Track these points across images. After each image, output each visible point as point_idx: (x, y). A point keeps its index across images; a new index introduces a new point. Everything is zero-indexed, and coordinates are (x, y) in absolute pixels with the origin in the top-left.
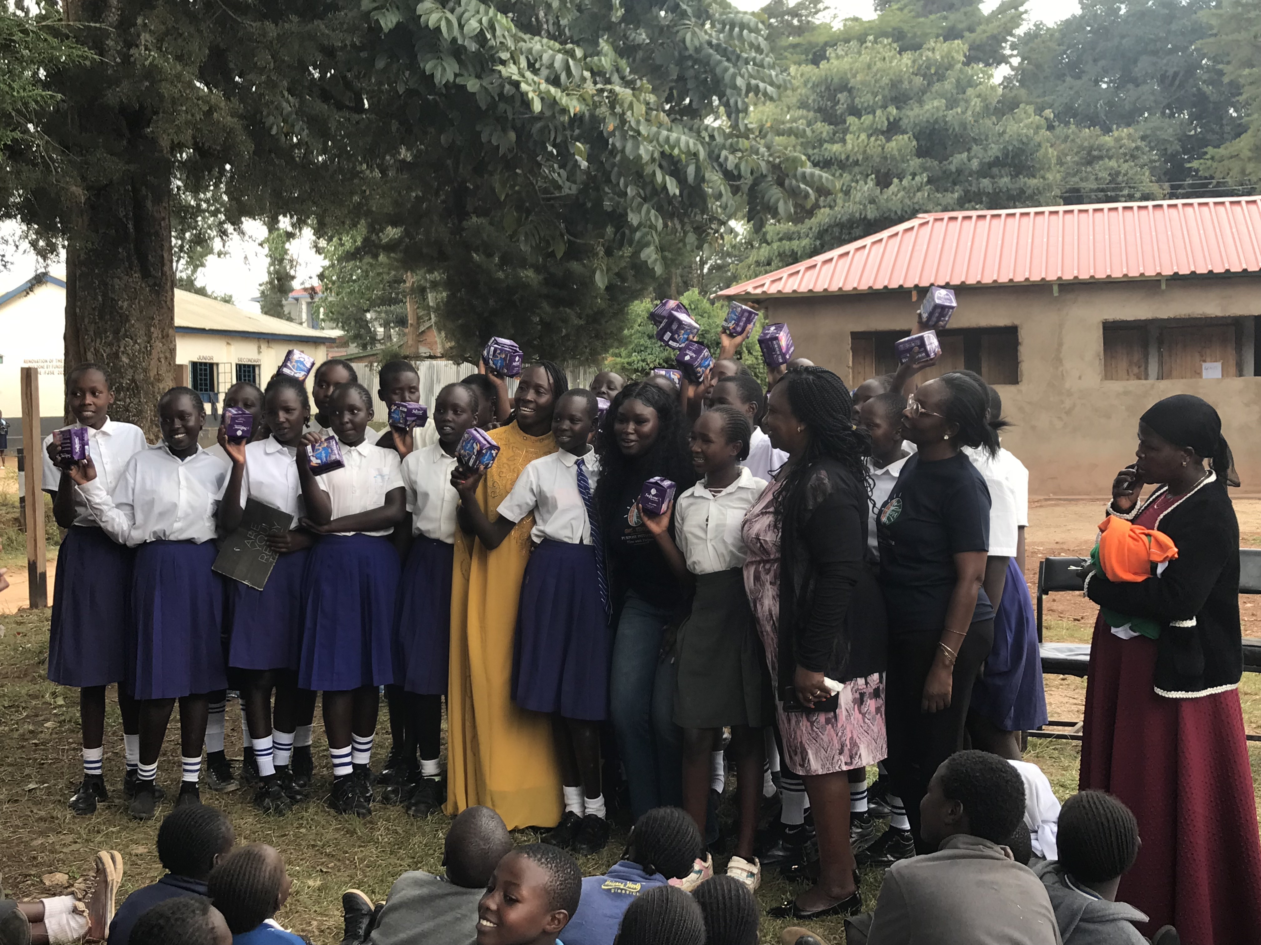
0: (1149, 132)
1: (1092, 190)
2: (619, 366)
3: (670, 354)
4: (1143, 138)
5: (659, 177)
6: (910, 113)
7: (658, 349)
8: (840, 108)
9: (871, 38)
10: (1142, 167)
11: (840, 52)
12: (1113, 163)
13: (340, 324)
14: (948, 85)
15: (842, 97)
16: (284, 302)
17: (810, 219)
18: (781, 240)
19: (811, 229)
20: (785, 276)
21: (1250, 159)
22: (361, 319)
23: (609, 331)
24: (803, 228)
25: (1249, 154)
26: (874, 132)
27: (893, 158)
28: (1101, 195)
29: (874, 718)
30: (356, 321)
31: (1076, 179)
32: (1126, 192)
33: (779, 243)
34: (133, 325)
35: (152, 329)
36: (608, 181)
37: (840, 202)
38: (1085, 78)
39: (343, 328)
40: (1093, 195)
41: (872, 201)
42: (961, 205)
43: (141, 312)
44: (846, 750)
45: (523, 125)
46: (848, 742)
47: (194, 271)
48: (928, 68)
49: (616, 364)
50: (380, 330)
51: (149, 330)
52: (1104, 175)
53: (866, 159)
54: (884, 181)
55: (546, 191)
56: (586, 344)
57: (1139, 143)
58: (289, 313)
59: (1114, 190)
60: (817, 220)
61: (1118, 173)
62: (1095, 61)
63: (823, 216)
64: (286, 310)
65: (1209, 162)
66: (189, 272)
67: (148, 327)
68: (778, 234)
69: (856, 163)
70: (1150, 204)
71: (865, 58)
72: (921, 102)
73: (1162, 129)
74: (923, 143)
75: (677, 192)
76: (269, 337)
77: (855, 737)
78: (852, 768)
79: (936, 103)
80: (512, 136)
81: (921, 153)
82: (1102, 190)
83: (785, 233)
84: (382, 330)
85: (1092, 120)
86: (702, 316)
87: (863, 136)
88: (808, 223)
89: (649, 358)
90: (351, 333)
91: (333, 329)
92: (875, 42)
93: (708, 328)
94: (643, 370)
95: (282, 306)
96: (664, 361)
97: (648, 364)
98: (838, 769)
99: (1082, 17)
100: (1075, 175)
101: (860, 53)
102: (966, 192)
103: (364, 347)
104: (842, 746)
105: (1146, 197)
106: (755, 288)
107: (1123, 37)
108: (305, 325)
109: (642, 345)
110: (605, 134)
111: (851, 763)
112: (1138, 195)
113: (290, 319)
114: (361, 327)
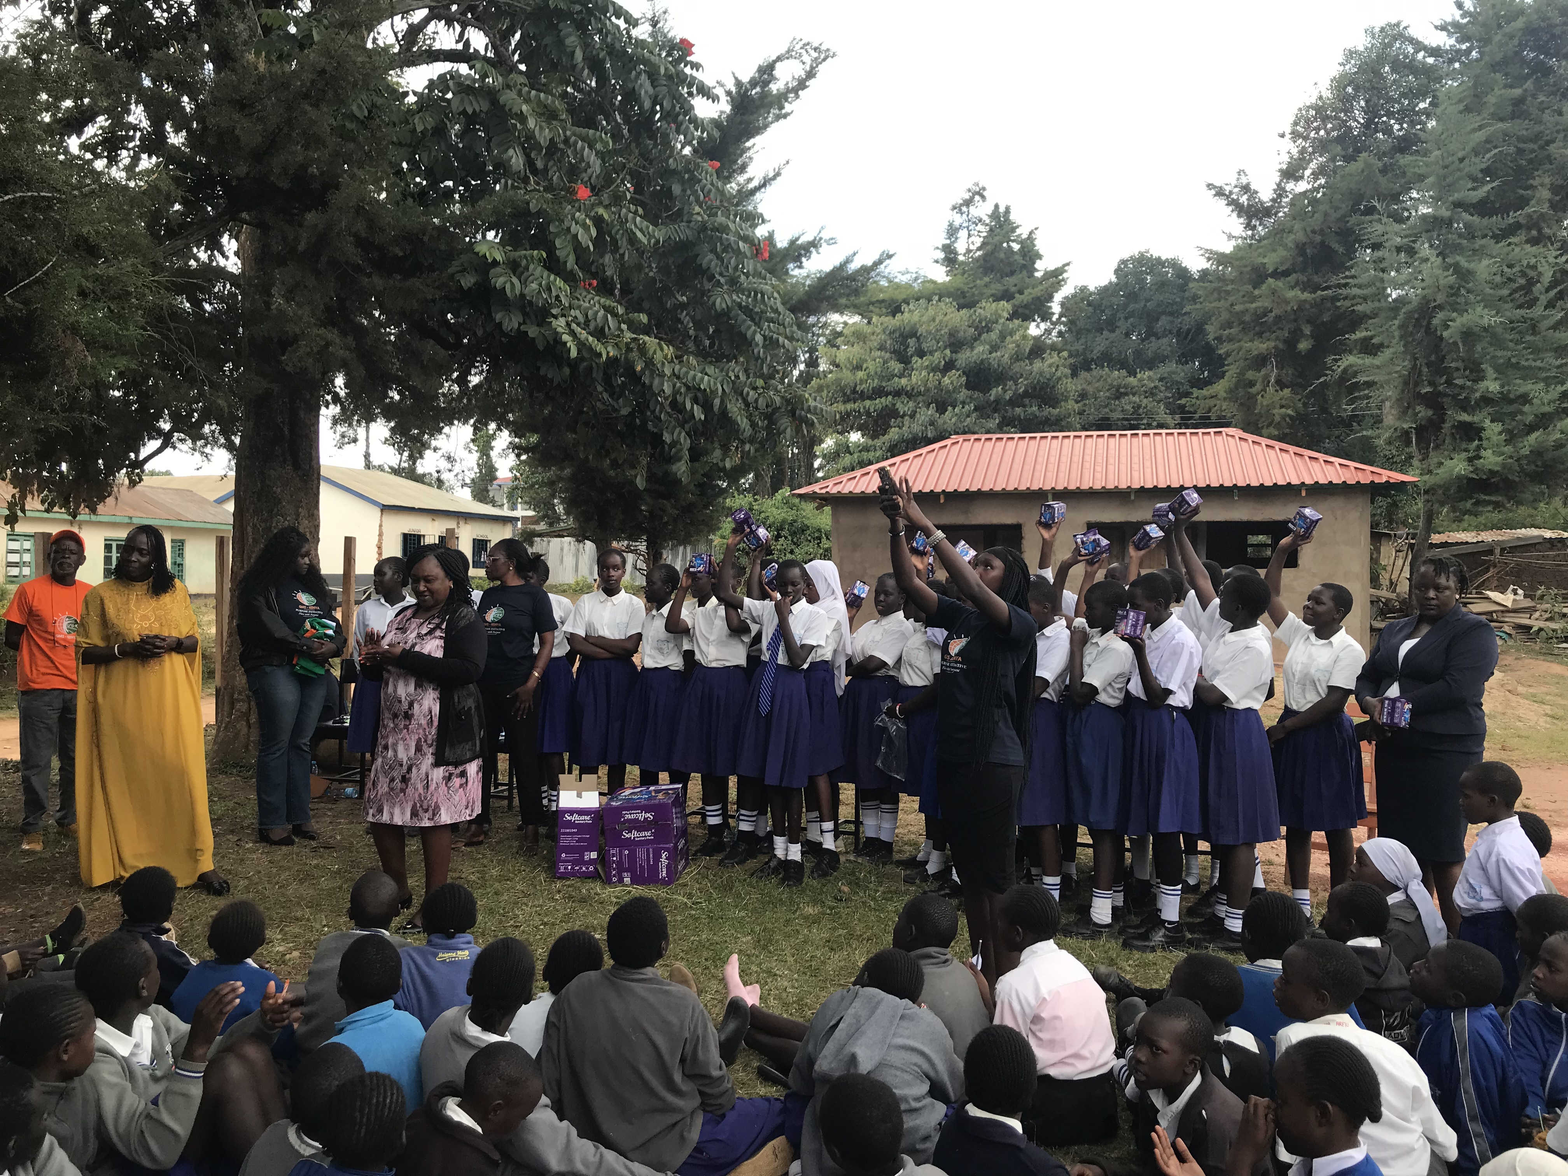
0: (1166, 375)
1: (1118, 419)
4: (1161, 379)
5: (688, 406)
6: (964, 356)
8: (911, 350)
9: (937, 298)
10: (1159, 402)
11: (911, 306)
12: (1136, 399)
13: (532, 507)
14: (994, 336)
15: (912, 342)
16: (490, 488)
17: (883, 435)
18: (860, 451)
19: (884, 443)
21: (1225, 399)
22: (548, 503)
24: (878, 443)
25: (1225, 395)
26: (934, 369)
27: (948, 391)
28: (1125, 423)
30: (545, 504)
31: (1107, 410)
32: (1145, 421)
33: (858, 454)
34: (284, 506)
37: (907, 423)
38: (1118, 332)
39: (534, 510)
40: (1119, 423)
41: (932, 423)
42: (1000, 429)
43: (291, 495)
47: (414, 462)
48: (980, 322)
52: (1128, 407)
53: (928, 390)
54: (941, 409)
55: (606, 412)
57: (1157, 383)
58: (493, 497)
59: (1136, 419)
60: (889, 436)
61: (1139, 407)
62: (1126, 318)
63: (894, 434)
64: (491, 494)
65: (1194, 401)
66: (410, 462)
68: (859, 446)
69: (919, 393)
70: (1164, 431)
71: (931, 312)
72: (972, 348)
73: (1174, 373)
74: (972, 379)
75: (703, 417)
79: (981, 348)
80: (567, 371)
81: (969, 386)
82: (1127, 419)
83: (864, 446)
85: (1123, 364)
86: (791, 509)
87: (924, 373)
88: (883, 438)
90: (541, 514)
91: (526, 510)
92: (940, 300)
93: (795, 518)
95: (488, 491)
99: (1117, 284)
100: (1106, 406)
101: (927, 309)
102: (1004, 418)
103: (551, 525)
105: (1161, 426)
106: (823, 489)
107: (1148, 301)
108: (506, 506)
110: (638, 373)
112: (1155, 424)
113: (493, 503)
114: (548, 509)
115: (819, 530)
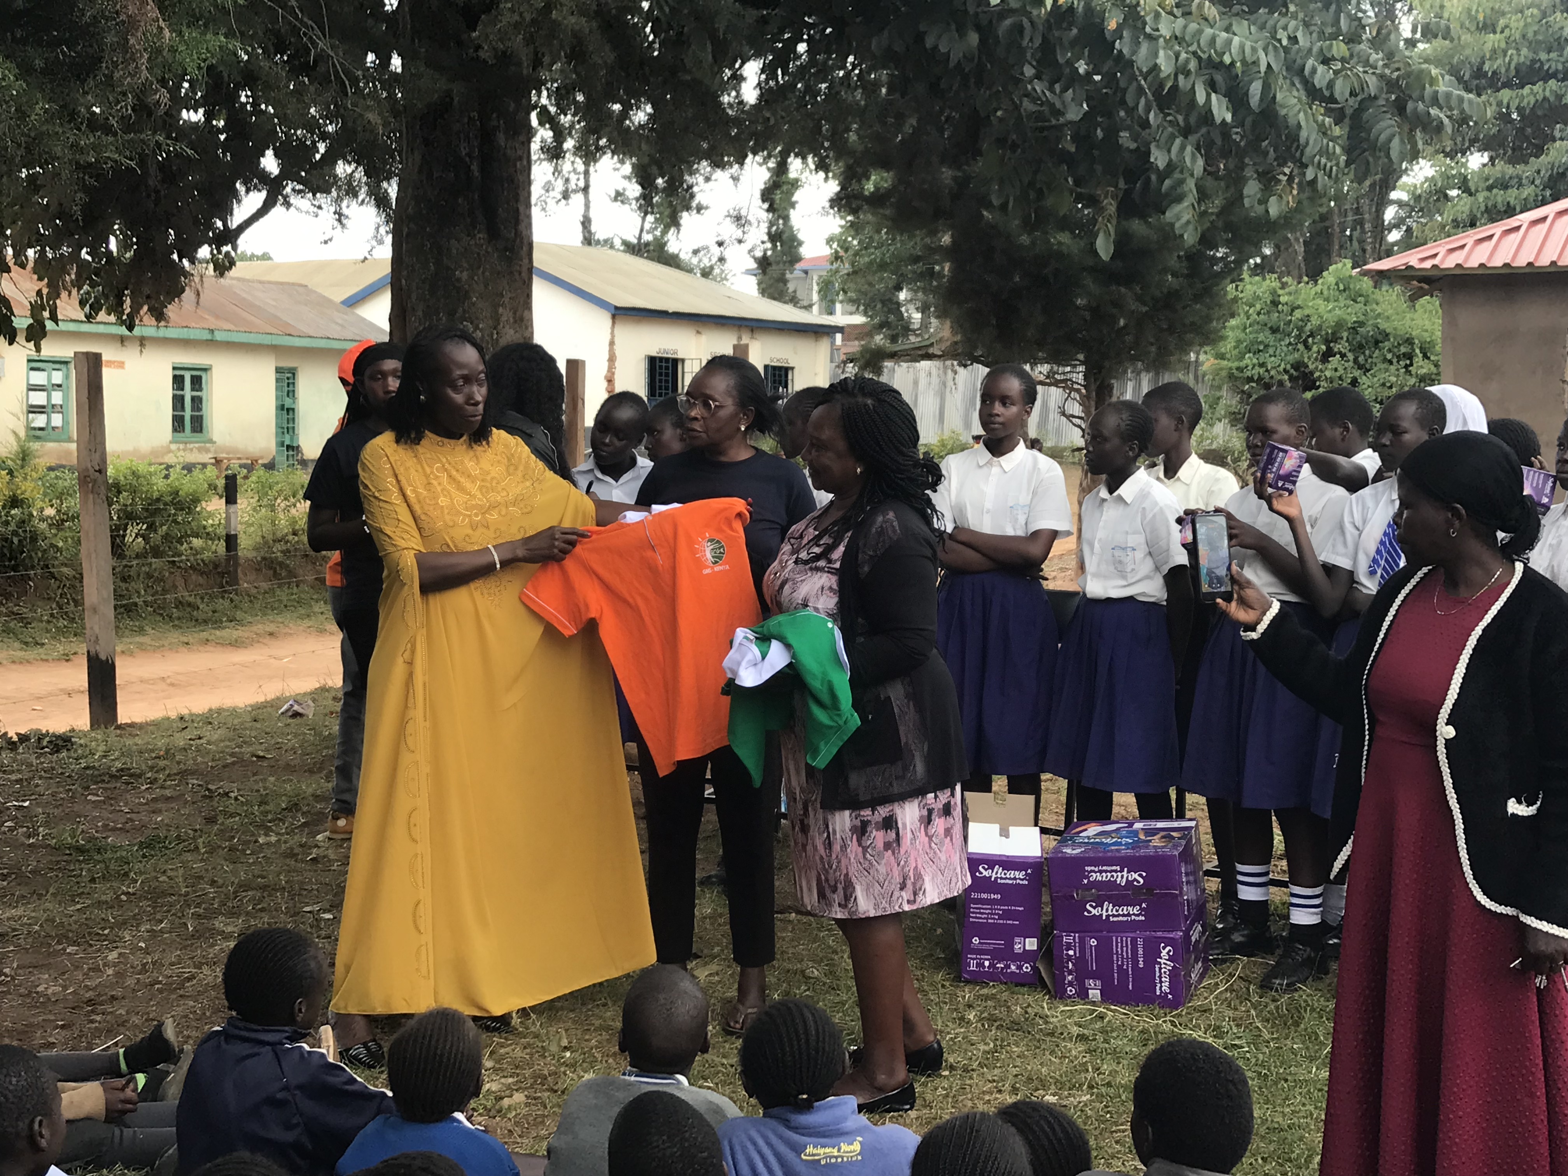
2: (1224, 373)
3: (1302, 355)
5: (1201, 97)
7: (1285, 349)
13: (862, 308)
16: (788, 276)
17: (1537, 157)
18: (1490, 188)
19: (1538, 172)
20: (1470, 242)
22: (890, 300)
23: (1187, 322)
24: (1525, 171)
29: (942, 843)
30: (883, 302)
33: (1486, 193)
34: (474, 304)
35: (501, 310)
36: (1123, 102)
39: (865, 314)
43: (486, 286)
44: (909, 884)
45: (991, 22)
46: (911, 874)
47: (665, 232)
49: (1221, 369)
50: (917, 316)
51: (497, 312)
55: (1038, 116)
56: (1152, 340)
58: (795, 292)
60: (1549, 159)
63: (1559, 153)
64: (791, 287)
66: (658, 233)
67: (495, 306)
68: (1487, 179)
75: (1229, 117)
76: (754, 324)
77: (919, 866)
78: (915, 907)
80: (974, 38)
83: (1497, 179)
84: (919, 315)
86: (1355, 301)
88: (1535, 163)
89: (1271, 362)
90: (876, 321)
91: (851, 314)
93: (1362, 318)
94: (1260, 378)
95: (785, 282)
96: (1292, 366)
97: (1267, 371)
98: (897, 909)
103: (894, 339)
104: (905, 879)
106: (1423, 260)
108: (815, 308)
109: (1261, 342)
110: (1108, 36)
111: (915, 901)
113: (794, 300)
114: (890, 311)
115: (1409, 341)
